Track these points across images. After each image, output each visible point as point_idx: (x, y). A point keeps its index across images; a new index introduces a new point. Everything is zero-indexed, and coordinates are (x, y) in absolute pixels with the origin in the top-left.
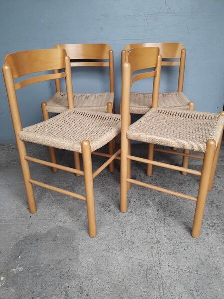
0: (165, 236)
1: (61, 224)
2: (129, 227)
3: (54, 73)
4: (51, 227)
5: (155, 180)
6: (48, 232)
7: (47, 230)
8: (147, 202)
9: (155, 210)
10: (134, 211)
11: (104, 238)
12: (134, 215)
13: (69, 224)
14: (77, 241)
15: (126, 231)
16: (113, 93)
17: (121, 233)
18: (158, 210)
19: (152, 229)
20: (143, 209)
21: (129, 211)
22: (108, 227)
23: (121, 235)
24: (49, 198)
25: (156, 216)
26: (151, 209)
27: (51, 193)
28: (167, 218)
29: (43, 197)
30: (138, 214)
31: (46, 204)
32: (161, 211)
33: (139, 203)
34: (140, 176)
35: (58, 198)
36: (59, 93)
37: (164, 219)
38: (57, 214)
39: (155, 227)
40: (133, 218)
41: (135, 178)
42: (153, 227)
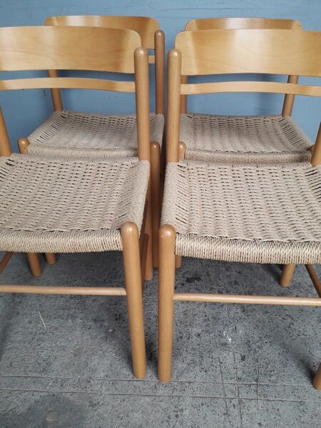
0: (260, 424)
1: (56, 390)
2: (188, 401)
3: (48, 76)
4: (37, 397)
5: (236, 283)
6: (29, 409)
7: (27, 405)
8: (221, 336)
9: (238, 356)
10: (197, 359)
12: (197, 369)
13: (72, 390)
15: (182, 410)
16: (163, 116)
17: (173, 414)
18: (243, 358)
19: (234, 406)
20: (215, 355)
21: (189, 358)
22: (147, 399)
23: (173, 419)
24: (38, 321)
25: (239, 373)
26: (231, 353)
27: (42, 312)
28: (261, 378)
29: (27, 320)
30: (205, 366)
31: (31, 337)
32: (249, 360)
33: (208, 338)
34: (208, 274)
35: (54, 323)
36: (59, 113)
37: (257, 380)
38: (49, 364)
39: (240, 401)
40: (197, 376)
41: (199, 279)
42: (235, 402)
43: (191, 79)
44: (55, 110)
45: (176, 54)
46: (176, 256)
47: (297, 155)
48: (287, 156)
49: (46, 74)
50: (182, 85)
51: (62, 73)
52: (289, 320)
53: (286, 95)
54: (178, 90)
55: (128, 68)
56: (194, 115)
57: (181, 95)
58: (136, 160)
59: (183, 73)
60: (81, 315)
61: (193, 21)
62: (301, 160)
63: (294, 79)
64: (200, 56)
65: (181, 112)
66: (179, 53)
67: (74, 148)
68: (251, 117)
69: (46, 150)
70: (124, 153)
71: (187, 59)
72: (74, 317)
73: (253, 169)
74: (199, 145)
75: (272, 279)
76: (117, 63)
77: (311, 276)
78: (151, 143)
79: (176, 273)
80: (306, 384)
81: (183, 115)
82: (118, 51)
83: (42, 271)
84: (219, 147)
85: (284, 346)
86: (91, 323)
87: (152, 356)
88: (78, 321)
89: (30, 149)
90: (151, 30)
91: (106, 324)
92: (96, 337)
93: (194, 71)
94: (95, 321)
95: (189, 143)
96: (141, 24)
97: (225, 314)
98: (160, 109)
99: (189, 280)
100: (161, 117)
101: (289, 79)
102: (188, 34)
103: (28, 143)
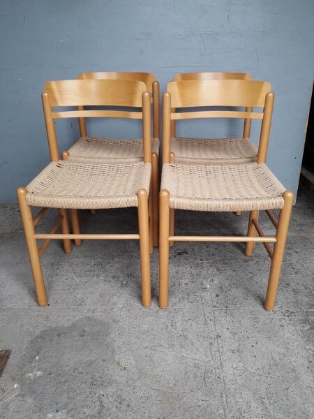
0: (228, 329)
1: (90, 314)
2: (180, 318)
3: (77, 110)
4: (77, 318)
5: (213, 254)
6: (73, 324)
7: (71, 323)
8: (202, 284)
9: (214, 295)
10: (186, 297)
11: (148, 331)
12: (186, 302)
13: (101, 314)
14: (112, 336)
15: (176, 323)
17: (170, 325)
18: (217, 296)
19: (211, 320)
20: (198, 294)
21: (180, 296)
22: (152, 318)
23: (170, 328)
24: (72, 279)
25: (215, 304)
26: (209, 294)
27: (75, 273)
28: (230, 306)
29: (64, 278)
30: (192, 300)
31: (68, 287)
32: (222, 296)
33: (193, 286)
34: (193, 250)
35: (84, 279)
36: (84, 138)
37: (226, 307)
38: (83, 301)
39: (215, 318)
40: (186, 306)
41: (186, 253)
42: (212, 318)
43: (178, 110)
44: (81, 136)
45: (167, 95)
46: (170, 209)
47: (250, 159)
48: (243, 160)
49: (76, 108)
50: (172, 114)
51: (86, 108)
52: (251, 275)
53: (245, 119)
54: (169, 117)
55: (138, 104)
56: (181, 138)
57: (171, 120)
58: (142, 163)
59: (172, 106)
60: (103, 275)
61: (178, 75)
62: (252, 161)
63: (249, 109)
64: (182, 96)
65: (171, 136)
66: (170, 94)
67: (99, 158)
68: (221, 139)
69: (81, 159)
70: (134, 160)
71: (174, 97)
72: (98, 276)
73: (219, 167)
74: (184, 155)
75: (240, 252)
76: (132, 101)
77: (267, 250)
78: (152, 153)
79: (170, 250)
80: (260, 308)
81: (172, 138)
82: (132, 93)
83: (71, 250)
84: (197, 156)
85: (246, 289)
86: (111, 279)
87: (155, 295)
88: (101, 278)
89: (70, 158)
90: (150, 81)
91: (121, 279)
92: (115, 286)
93: (179, 106)
94: (113, 277)
95: (177, 154)
96: (143, 77)
97: (205, 272)
98: (157, 135)
99: (179, 254)
100: (157, 140)
101: (246, 109)
102: (175, 83)
103: (69, 154)
